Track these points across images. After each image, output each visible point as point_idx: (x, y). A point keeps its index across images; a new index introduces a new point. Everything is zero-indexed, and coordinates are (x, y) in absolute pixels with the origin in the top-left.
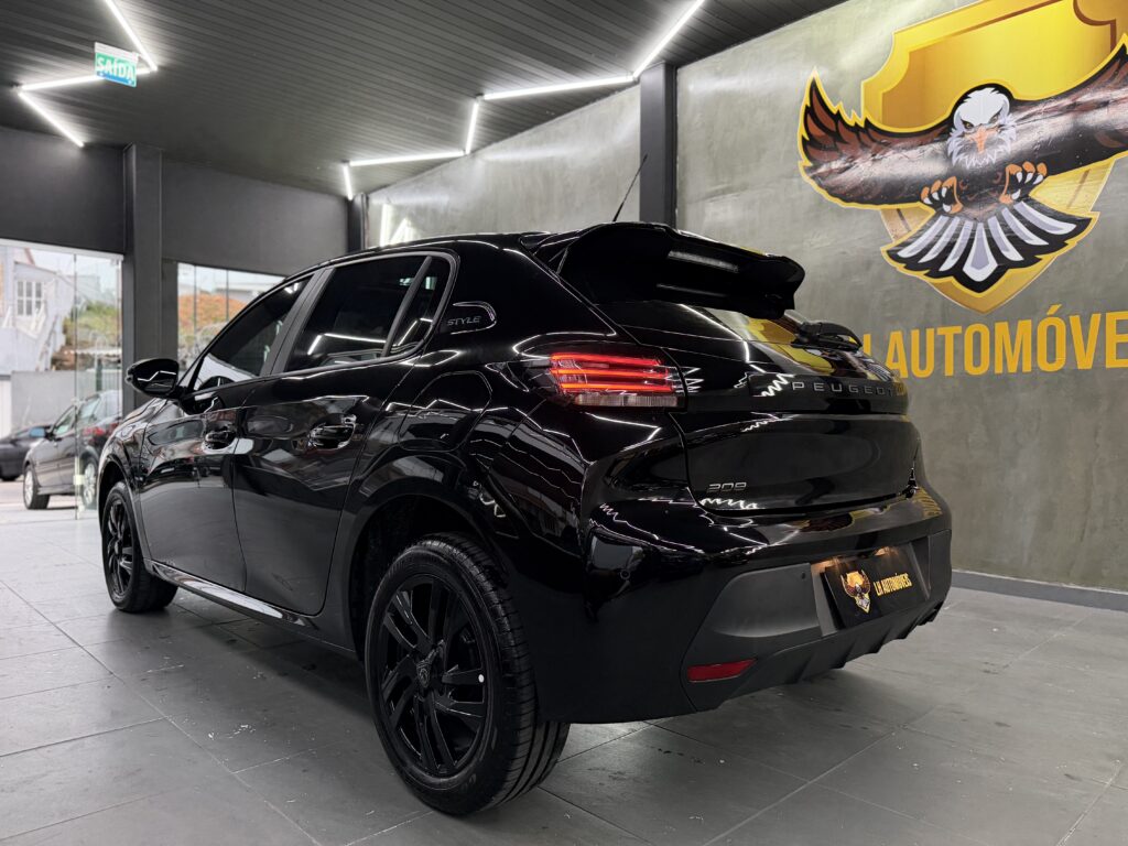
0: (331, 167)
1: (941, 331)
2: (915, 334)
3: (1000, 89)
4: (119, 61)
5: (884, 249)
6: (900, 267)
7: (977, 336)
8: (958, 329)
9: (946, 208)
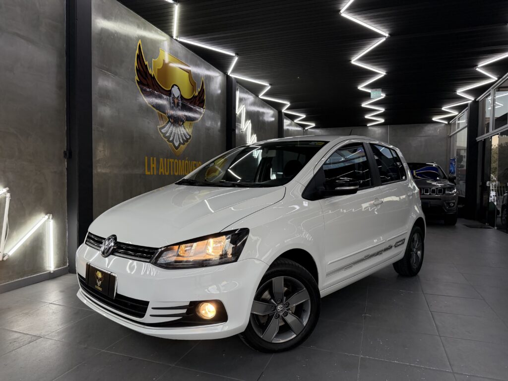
1: (170, 160)
2: (165, 159)
3: (179, 88)
5: (158, 127)
6: (162, 135)
7: (176, 162)
8: (173, 160)
9: (171, 120)
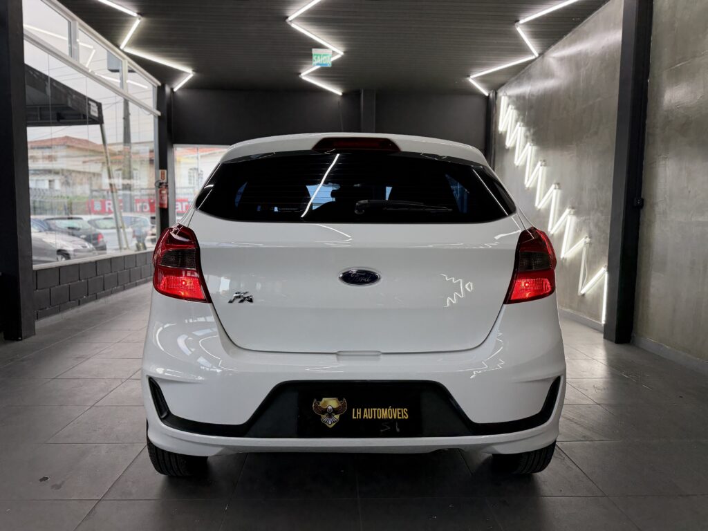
0: (463, 81)
4: (324, 55)
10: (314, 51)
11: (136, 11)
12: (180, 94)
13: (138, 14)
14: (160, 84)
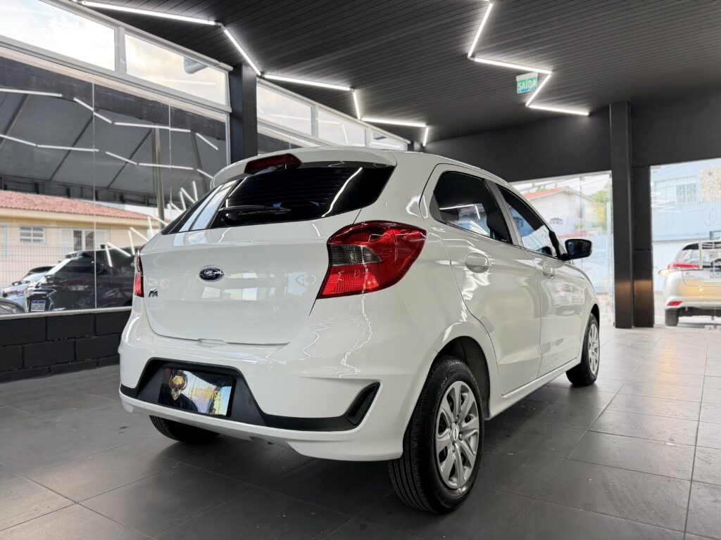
4: (528, 80)
10: (518, 78)
11: (349, 86)
12: (430, 147)
13: (351, 88)
14: (409, 142)
